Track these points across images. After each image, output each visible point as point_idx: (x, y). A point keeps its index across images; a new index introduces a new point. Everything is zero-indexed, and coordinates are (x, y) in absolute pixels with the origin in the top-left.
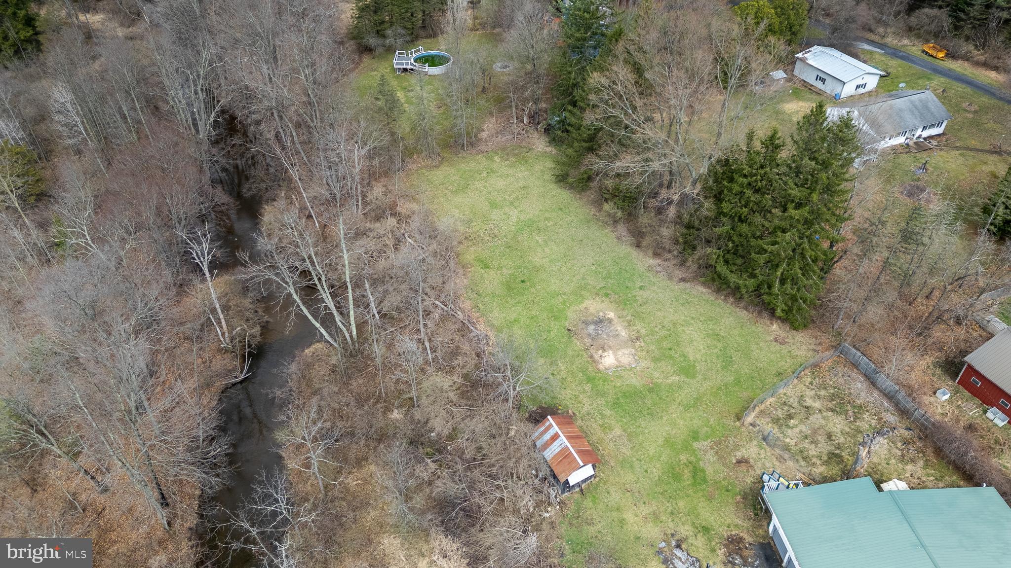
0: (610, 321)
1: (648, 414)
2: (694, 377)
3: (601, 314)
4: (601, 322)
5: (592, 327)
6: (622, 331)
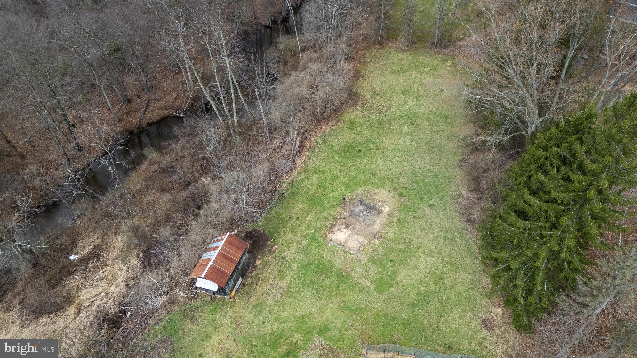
0: (380, 212)
1: (317, 290)
2: (380, 292)
3: (380, 204)
4: (373, 209)
5: (361, 208)
6: (378, 224)
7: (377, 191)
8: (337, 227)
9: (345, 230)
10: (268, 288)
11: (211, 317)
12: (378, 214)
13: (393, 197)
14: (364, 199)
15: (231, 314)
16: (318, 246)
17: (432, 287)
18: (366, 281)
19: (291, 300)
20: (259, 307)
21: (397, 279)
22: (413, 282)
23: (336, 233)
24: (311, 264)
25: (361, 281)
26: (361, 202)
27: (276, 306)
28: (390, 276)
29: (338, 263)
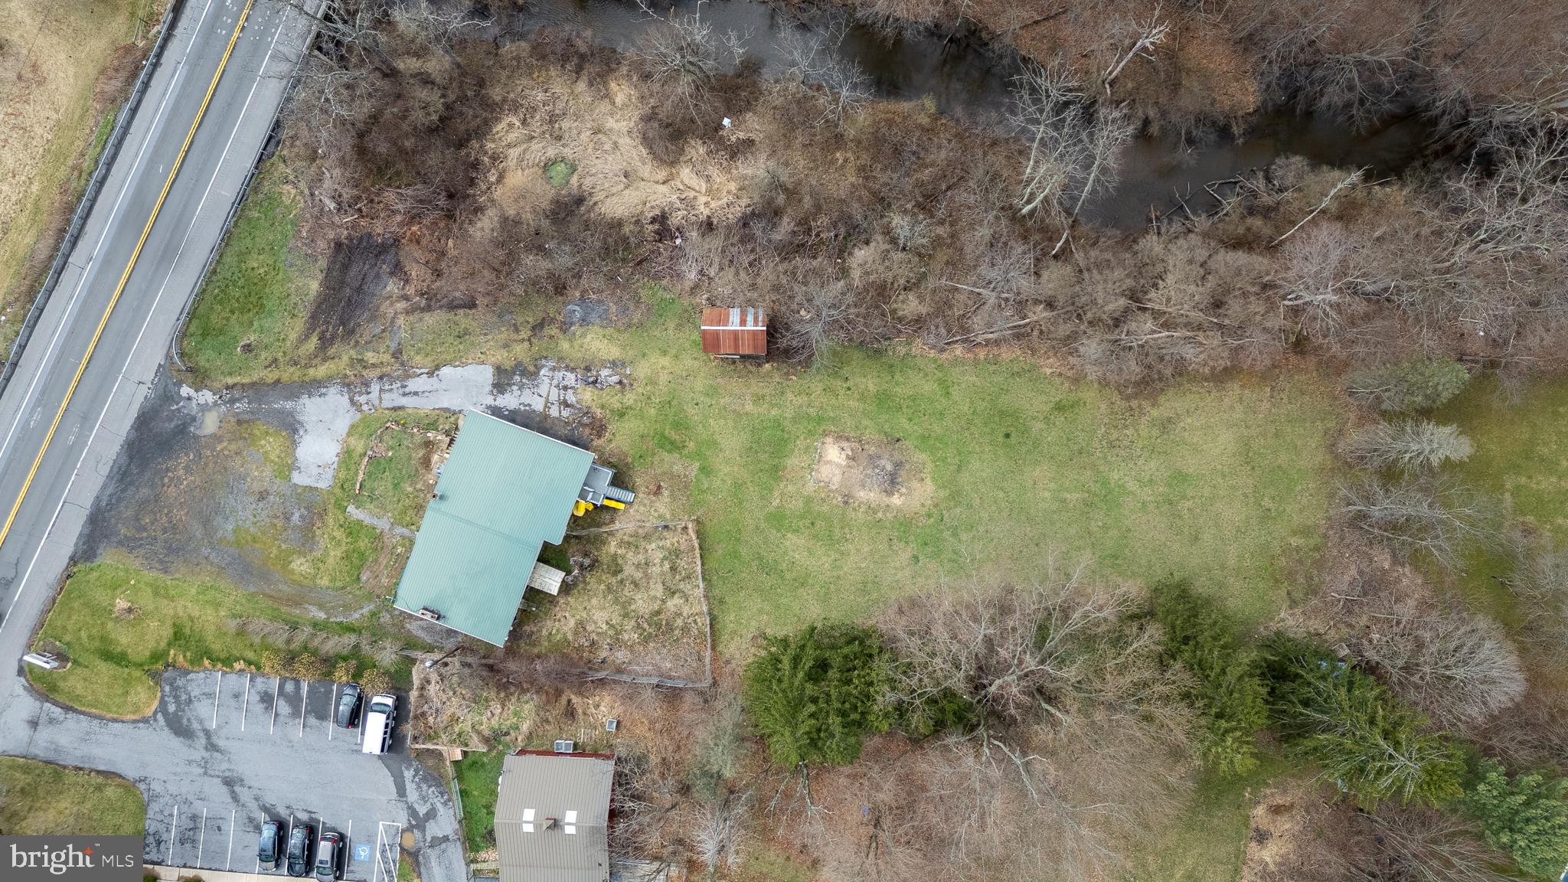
0: (889, 493)
1: (751, 448)
2: (767, 520)
3: (903, 490)
4: (892, 483)
5: (889, 467)
6: (868, 495)
7: (928, 481)
8: (845, 444)
9: (844, 456)
10: (737, 392)
11: (687, 344)
12: (886, 491)
13: (923, 505)
14: (907, 467)
15: (696, 364)
16: (810, 431)
17: (788, 576)
18: (778, 501)
19: (731, 423)
20: (713, 392)
21: (789, 535)
22: (791, 553)
23: (836, 447)
24: (783, 431)
25: (776, 494)
26: (898, 465)
27: (720, 410)
28: (790, 526)
29: (792, 462)
